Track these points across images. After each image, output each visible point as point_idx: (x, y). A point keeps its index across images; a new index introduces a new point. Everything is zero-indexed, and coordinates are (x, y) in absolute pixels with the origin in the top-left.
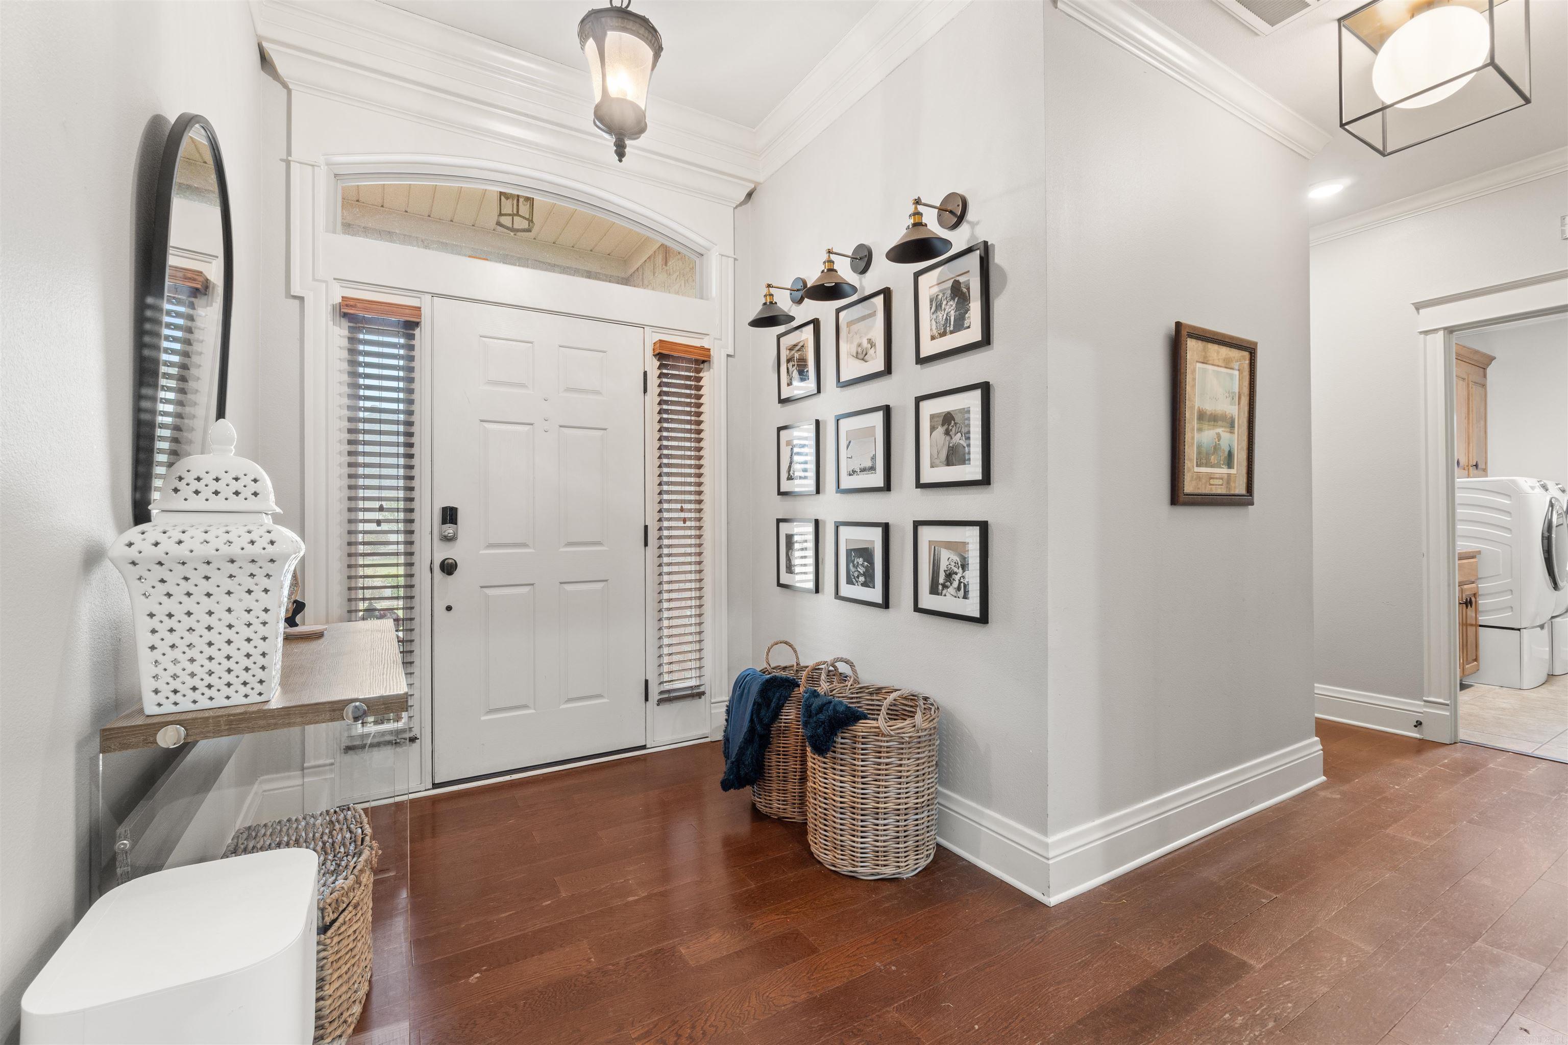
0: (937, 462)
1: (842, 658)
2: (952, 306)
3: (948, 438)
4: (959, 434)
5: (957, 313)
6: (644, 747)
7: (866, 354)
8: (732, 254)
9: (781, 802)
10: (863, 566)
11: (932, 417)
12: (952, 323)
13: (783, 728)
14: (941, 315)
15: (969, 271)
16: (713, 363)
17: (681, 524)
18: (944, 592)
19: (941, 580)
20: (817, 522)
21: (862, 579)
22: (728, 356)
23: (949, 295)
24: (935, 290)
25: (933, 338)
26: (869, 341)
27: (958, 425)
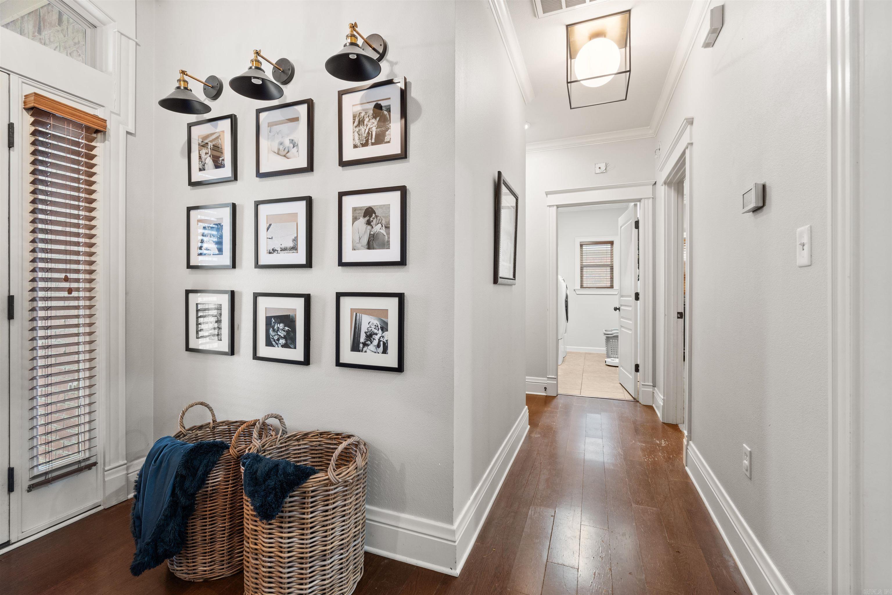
0: (359, 246)
1: (272, 414)
2: (373, 123)
3: (369, 227)
4: (380, 225)
5: (379, 129)
6: (8, 544)
7: (288, 152)
8: (133, 36)
9: (207, 565)
10: (284, 331)
11: (355, 209)
12: (374, 137)
13: (209, 492)
14: (363, 130)
15: (390, 98)
16: (109, 136)
17: (66, 294)
18: (365, 349)
19: (362, 340)
20: (233, 293)
21: (282, 341)
22: (128, 133)
23: (371, 115)
24: (358, 108)
25: (355, 146)
26: (292, 141)
27: (378, 218)
